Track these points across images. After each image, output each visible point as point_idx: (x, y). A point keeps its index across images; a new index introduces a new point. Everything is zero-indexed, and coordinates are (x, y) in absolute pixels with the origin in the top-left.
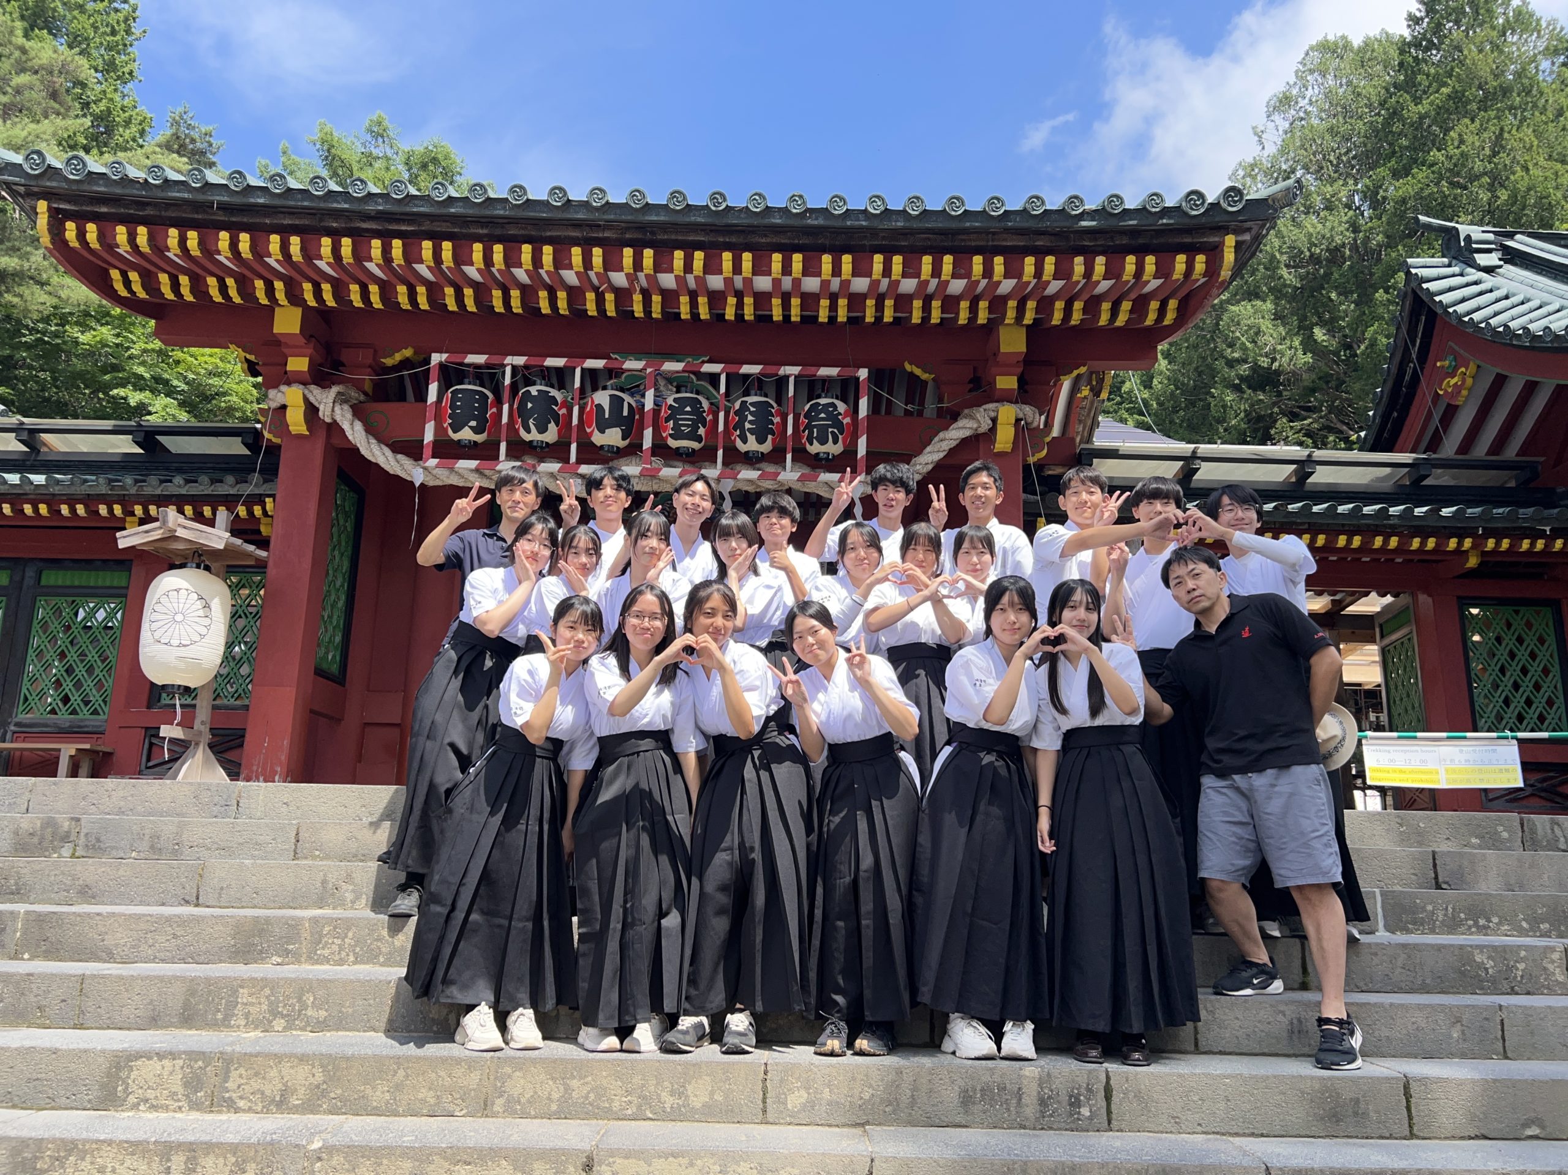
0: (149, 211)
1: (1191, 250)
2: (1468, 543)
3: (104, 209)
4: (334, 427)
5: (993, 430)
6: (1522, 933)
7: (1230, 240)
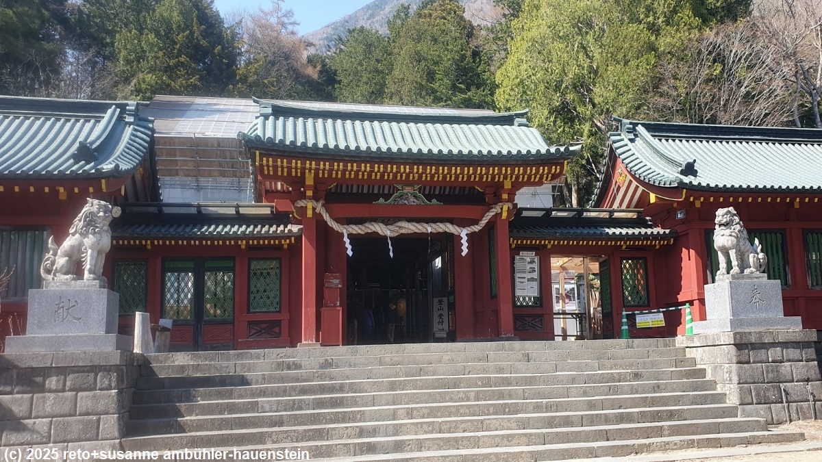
0: (287, 154)
1: (556, 165)
2: (622, 243)
3: (274, 153)
4: (320, 214)
5: (501, 213)
6: (624, 369)
7: (566, 162)
